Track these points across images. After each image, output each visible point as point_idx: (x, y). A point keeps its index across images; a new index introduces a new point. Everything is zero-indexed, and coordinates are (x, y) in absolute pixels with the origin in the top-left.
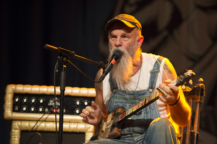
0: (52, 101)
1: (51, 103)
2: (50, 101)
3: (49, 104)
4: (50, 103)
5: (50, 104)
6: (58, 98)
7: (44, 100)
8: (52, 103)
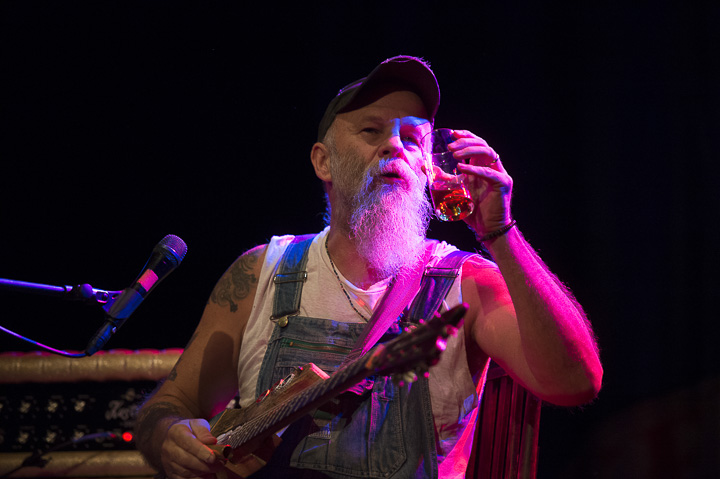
0: (117, 404)
1: (115, 411)
2: (111, 405)
3: (108, 417)
4: (110, 409)
5: (112, 415)
6: (137, 393)
7: (93, 400)
8: (117, 411)
